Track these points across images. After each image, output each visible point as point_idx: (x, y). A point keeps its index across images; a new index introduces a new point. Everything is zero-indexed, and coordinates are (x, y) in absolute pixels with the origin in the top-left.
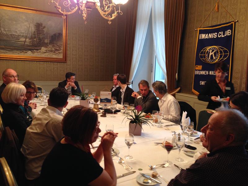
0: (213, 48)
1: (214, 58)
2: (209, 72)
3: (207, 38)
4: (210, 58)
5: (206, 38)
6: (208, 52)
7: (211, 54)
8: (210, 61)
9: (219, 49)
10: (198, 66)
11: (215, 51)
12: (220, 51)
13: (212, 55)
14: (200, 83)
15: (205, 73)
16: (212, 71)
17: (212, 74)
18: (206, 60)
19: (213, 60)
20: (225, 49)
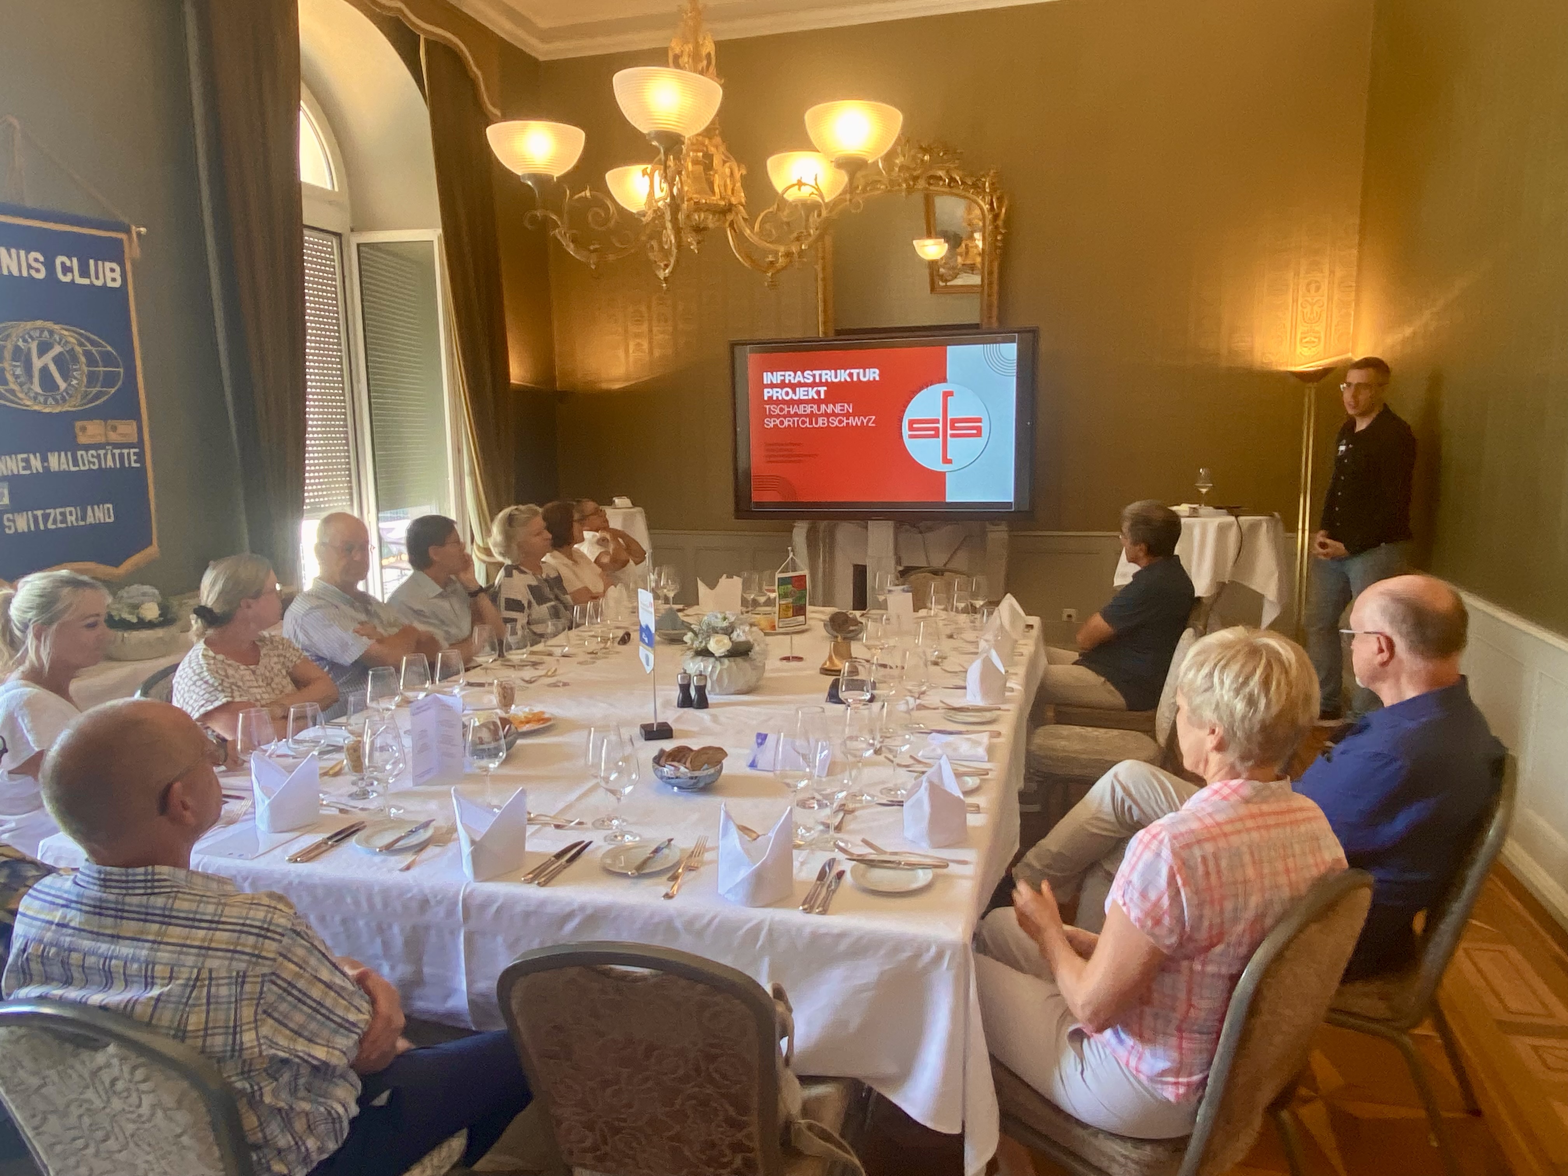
0: (42, 330)
1: (63, 385)
2: (45, 459)
4: (37, 388)
7: (37, 364)
8: (42, 399)
9: (81, 344)
11: (57, 349)
12: (87, 354)
13: (45, 370)
14: (6, 523)
15: (21, 464)
16: (63, 454)
17: (64, 467)
18: (20, 395)
19: (58, 397)
20: (103, 346)
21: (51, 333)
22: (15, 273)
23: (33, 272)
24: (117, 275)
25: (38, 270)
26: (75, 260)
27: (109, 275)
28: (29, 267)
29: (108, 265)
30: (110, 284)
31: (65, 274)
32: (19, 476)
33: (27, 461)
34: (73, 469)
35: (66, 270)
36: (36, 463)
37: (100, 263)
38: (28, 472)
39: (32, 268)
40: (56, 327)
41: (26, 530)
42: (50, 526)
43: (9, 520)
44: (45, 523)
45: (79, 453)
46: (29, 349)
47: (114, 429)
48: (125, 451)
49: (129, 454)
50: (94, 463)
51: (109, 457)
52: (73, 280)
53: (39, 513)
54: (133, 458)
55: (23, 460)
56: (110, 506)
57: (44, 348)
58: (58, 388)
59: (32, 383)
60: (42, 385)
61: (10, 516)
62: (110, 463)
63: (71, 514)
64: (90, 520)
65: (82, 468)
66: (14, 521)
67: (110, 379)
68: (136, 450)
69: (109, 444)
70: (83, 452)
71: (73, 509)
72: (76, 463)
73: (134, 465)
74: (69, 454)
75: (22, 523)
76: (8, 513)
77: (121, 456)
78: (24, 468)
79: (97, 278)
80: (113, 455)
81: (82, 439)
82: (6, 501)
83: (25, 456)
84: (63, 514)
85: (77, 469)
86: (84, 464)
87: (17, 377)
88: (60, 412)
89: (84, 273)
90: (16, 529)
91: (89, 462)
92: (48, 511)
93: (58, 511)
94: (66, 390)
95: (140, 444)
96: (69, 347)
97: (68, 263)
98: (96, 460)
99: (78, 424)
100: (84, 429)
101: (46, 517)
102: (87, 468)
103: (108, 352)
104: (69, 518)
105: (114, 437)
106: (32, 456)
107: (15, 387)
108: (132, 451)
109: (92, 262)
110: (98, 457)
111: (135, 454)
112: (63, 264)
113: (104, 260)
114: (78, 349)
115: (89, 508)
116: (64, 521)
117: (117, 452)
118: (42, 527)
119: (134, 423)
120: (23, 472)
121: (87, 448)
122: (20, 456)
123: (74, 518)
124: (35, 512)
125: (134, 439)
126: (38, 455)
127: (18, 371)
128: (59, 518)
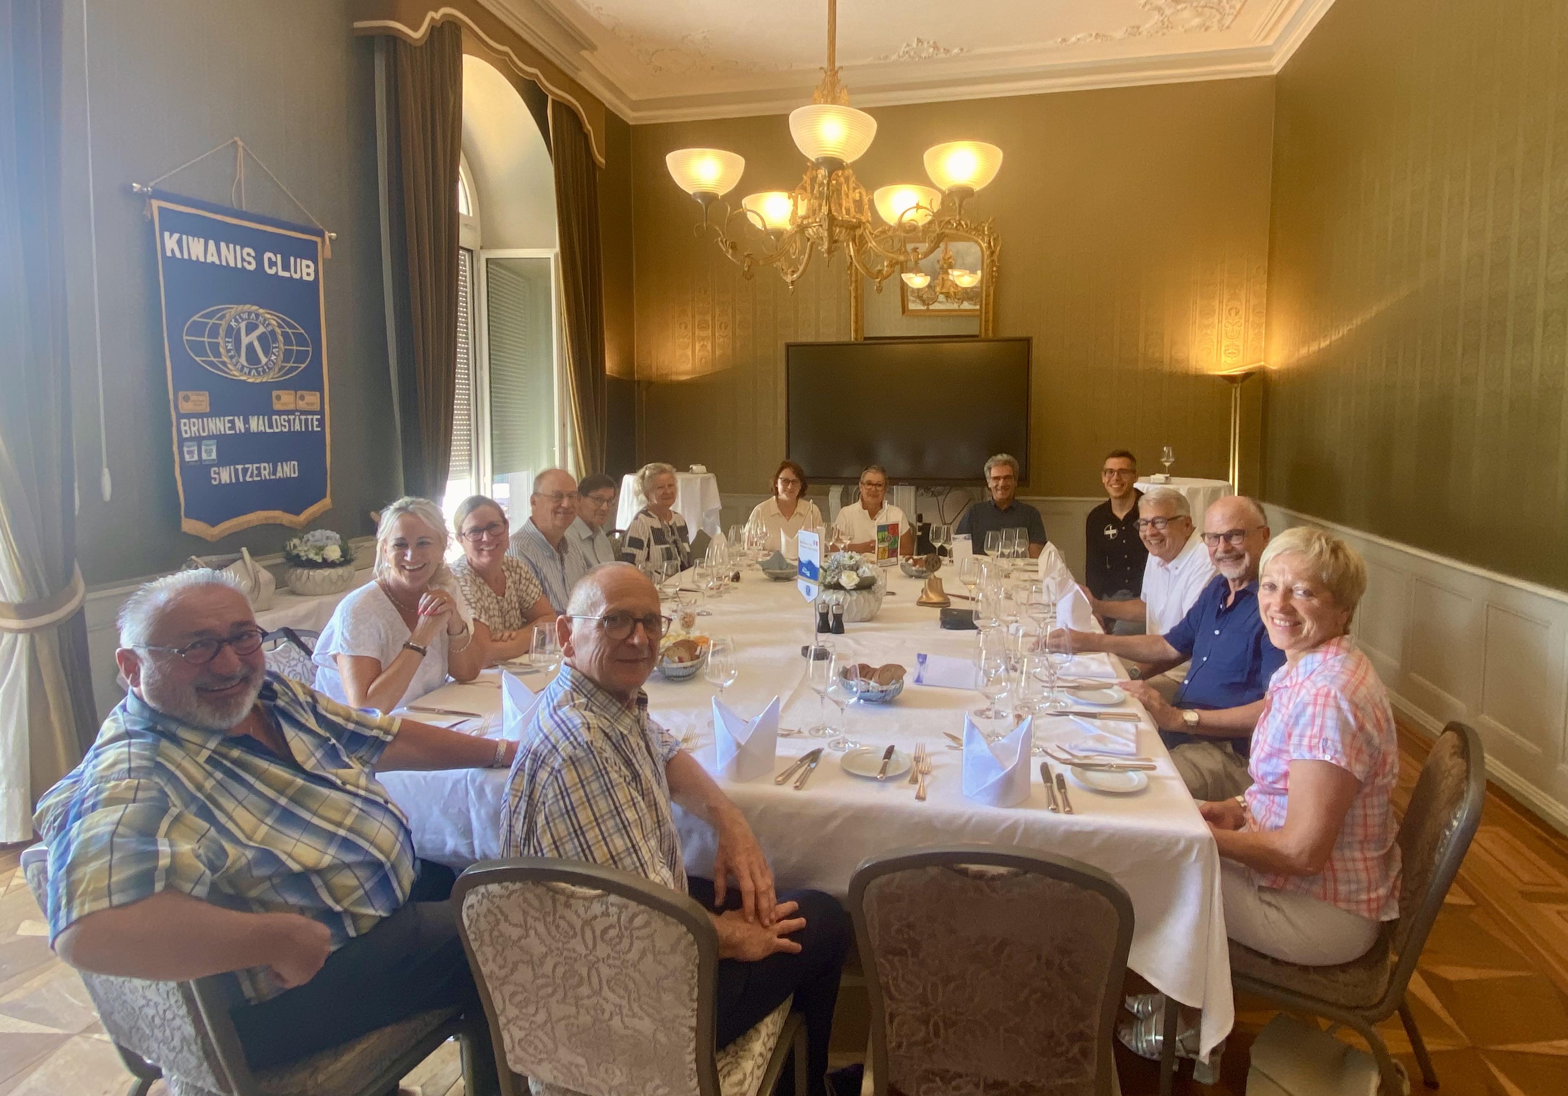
0: (250, 314)
1: (264, 360)
2: (246, 422)
3: (217, 262)
4: (243, 360)
5: (213, 263)
6: (230, 328)
7: (245, 340)
8: (246, 370)
9: (280, 326)
10: (189, 393)
11: (261, 330)
12: (285, 334)
13: (250, 346)
14: (213, 475)
15: (228, 425)
16: (261, 417)
17: (262, 428)
18: (230, 366)
19: (260, 369)
20: (297, 329)
21: (257, 316)
22: (232, 264)
23: (246, 264)
24: (311, 271)
25: (249, 263)
26: (279, 256)
27: (305, 270)
28: (243, 260)
29: (305, 262)
30: (305, 278)
31: (270, 267)
32: (225, 435)
33: (232, 422)
34: (268, 430)
35: (272, 264)
36: (240, 425)
37: (298, 260)
38: (233, 432)
39: (245, 261)
40: (261, 311)
41: (228, 481)
42: (248, 479)
43: (215, 473)
44: (244, 476)
45: (274, 417)
46: (239, 330)
47: (302, 398)
48: (310, 417)
49: (312, 419)
50: (285, 426)
51: (297, 421)
52: (277, 273)
53: (240, 467)
54: (316, 423)
55: (229, 421)
56: (296, 463)
57: (251, 328)
58: (259, 361)
59: (239, 356)
60: (247, 360)
61: (216, 469)
62: (297, 428)
63: (265, 469)
64: (279, 474)
65: (276, 430)
66: (219, 474)
67: (301, 357)
68: (319, 417)
69: (297, 411)
70: (277, 417)
71: (266, 465)
72: (271, 427)
73: (316, 429)
74: (266, 417)
75: (225, 475)
76: (214, 466)
77: (306, 420)
78: (230, 429)
79: (296, 272)
80: (300, 420)
81: (277, 406)
82: (214, 456)
83: (231, 418)
84: (258, 469)
85: (272, 431)
86: (277, 427)
87: (229, 351)
88: (261, 383)
89: (286, 267)
90: (220, 480)
91: (282, 425)
92: (247, 466)
93: (255, 465)
94: (266, 364)
95: (321, 412)
96: (270, 328)
97: (274, 259)
98: (286, 424)
99: (275, 393)
100: (279, 398)
101: (245, 471)
102: (279, 430)
103: (301, 334)
104: (263, 472)
105: (302, 405)
106: (236, 418)
107: (225, 359)
108: (315, 417)
109: (292, 259)
110: (289, 421)
111: (317, 420)
112: (270, 259)
113: (302, 258)
114: (278, 331)
115: (279, 464)
116: (259, 474)
117: (303, 417)
118: (241, 480)
119: (318, 394)
120: (228, 432)
121: (280, 413)
122: (227, 418)
123: (266, 472)
124: (237, 467)
125: (317, 407)
126: (241, 417)
127: (230, 346)
128: (255, 472)
